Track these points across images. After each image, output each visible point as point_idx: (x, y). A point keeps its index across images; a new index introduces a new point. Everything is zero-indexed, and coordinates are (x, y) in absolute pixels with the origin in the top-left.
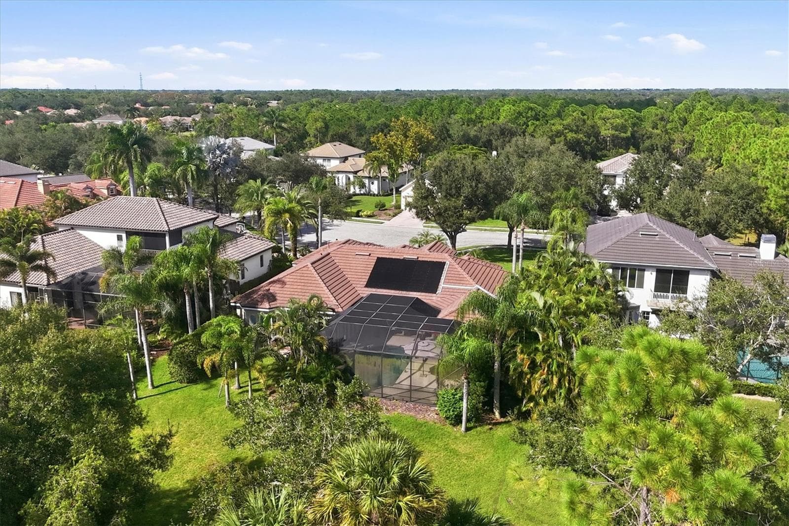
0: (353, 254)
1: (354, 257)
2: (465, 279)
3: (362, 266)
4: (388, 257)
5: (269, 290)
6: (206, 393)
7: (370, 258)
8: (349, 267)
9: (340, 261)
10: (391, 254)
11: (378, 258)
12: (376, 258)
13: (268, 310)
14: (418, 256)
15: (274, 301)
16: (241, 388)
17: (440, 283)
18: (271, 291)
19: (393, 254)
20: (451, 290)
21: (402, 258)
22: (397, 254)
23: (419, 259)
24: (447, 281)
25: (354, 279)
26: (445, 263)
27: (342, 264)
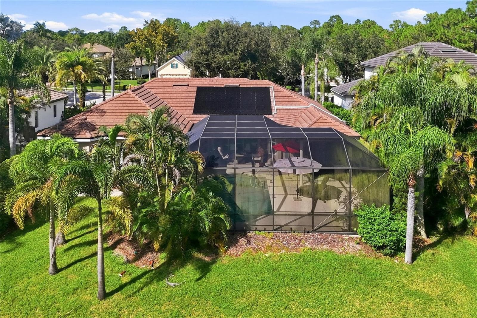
0: (170, 85)
1: (171, 88)
2: (295, 100)
3: (183, 95)
4: (208, 86)
5: (86, 119)
6: (10, 256)
7: (189, 88)
8: (169, 97)
9: (158, 92)
10: (210, 83)
11: (197, 87)
12: (196, 88)
13: (89, 140)
14: (240, 83)
15: (94, 131)
16: (66, 242)
17: (272, 105)
18: (88, 120)
19: (212, 83)
20: (287, 111)
21: (223, 86)
22: (217, 83)
23: (241, 86)
24: (278, 103)
25: (178, 108)
26: (269, 87)
27: (160, 95)
